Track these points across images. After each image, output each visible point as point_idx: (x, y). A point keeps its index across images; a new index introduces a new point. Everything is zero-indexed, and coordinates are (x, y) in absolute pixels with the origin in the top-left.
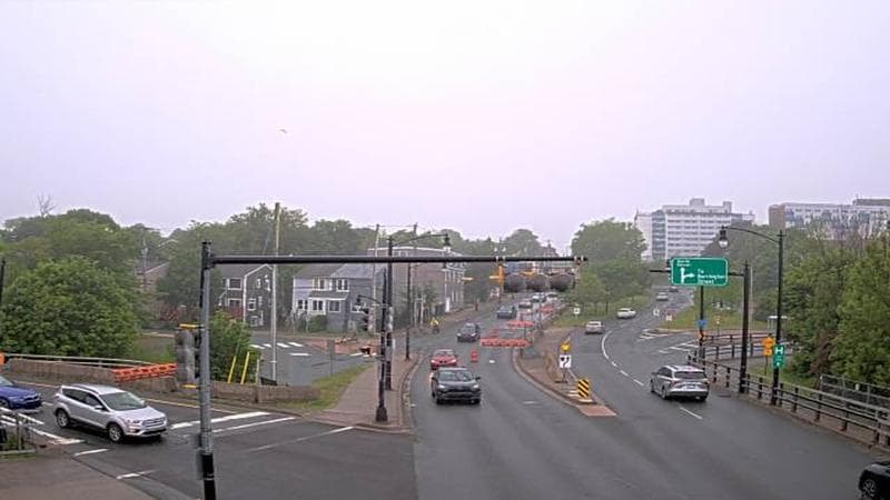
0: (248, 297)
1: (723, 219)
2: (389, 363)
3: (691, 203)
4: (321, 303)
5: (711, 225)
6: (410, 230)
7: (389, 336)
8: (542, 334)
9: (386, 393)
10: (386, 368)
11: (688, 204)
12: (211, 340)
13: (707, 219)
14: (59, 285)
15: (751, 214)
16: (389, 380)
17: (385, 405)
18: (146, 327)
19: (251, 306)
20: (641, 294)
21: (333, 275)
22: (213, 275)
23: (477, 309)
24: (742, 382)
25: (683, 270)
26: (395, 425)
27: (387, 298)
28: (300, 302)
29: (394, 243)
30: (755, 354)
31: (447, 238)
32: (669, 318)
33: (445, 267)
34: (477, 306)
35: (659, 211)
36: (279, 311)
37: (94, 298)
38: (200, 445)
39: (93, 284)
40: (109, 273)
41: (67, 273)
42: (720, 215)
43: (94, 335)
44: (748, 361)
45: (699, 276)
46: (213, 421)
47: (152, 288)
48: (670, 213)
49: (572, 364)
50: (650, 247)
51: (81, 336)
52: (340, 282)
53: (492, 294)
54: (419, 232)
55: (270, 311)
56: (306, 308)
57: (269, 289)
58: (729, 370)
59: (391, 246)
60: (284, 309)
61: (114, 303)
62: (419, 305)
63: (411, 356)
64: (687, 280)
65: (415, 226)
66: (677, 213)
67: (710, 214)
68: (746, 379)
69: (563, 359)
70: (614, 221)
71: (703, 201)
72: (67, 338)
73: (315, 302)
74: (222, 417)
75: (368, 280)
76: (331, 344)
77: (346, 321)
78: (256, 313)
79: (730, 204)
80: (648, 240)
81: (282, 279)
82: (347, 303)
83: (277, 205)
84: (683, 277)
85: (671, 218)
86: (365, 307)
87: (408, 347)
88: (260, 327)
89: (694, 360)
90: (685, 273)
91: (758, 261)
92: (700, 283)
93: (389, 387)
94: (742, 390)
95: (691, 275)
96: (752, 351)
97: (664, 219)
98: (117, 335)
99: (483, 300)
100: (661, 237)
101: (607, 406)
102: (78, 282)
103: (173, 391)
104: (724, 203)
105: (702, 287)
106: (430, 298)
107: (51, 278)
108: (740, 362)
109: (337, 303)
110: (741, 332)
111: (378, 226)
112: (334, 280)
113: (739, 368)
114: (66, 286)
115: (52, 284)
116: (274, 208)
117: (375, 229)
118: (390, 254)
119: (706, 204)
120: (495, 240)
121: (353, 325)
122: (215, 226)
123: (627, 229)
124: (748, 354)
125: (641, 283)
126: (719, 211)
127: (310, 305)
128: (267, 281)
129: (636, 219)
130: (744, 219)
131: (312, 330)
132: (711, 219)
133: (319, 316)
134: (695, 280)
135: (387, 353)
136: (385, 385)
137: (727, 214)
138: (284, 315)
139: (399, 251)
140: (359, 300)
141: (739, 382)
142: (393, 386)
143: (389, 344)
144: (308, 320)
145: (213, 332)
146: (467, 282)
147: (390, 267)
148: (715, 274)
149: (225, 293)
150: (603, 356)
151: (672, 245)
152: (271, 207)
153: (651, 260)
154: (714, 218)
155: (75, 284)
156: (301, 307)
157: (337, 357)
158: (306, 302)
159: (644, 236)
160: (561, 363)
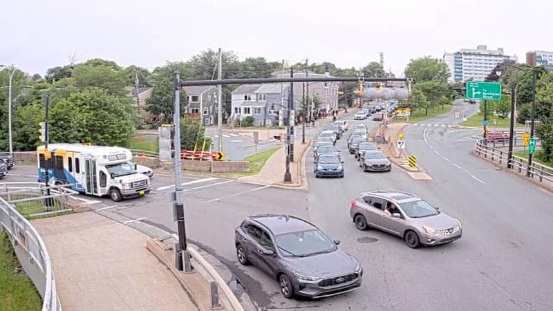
0: (203, 107)
1: (498, 59)
2: (292, 145)
3: (478, 48)
4: (249, 109)
5: (491, 62)
6: (304, 62)
7: (292, 128)
8: (386, 127)
9: (291, 163)
10: (290, 149)
11: (476, 48)
12: (181, 134)
13: (488, 58)
14: (84, 106)
15: (515, 56)
16: (292, 156)
17: (290, 171)
18: (140, 128)
19: (205, 112)
20: (447, 104)
21: (256, 92)
22: (181, 94)
23: (346, 112)
24: (510, 161)
25: (474, 89)
26: (296, 185)
27: (291, 105)
28: (236, 109)
29: (294, 71)
30: (517, 144)
31: (327, 67)
32: (465, 119)
33: (326, 85)
34: (346, 109)
35: (458, 53)
36: (223, 115)
37: (107, 113)
38: (175, 199)
39: (105, 105)
40: (115, 96)
41: (89, 98)
42: (496, 56)
43: (107, 135)
44: (513, 148)
45: (484, 93)
46: (183, 184)
47: (143, 104)
48: (465, 54)
49: (406, 146)
50: (453, 75)
51: (99, 136)
52: (261, 96)
53: (355, 102)
54: (310, 64)
55: (217, 114)
56: (240, 112)
57: (216, 101)
58: (501, 153)
59: (292, 73)
60: (226, 114)
61: (119, 114)
62: (310, 109)
63: (306, 141)
64: (476, 96)
65: (307, 60)
66: (470, 54)
67: (490, 55)
68: (512, 159)
69: (400, 143)
70: (431, 58)
71: (485, 47)
72: (90, 138)
73: (246, 109)
74: (188, 182)
75: (278, 94)
76: (256, 134)
77: (265, 120)
78: (208, 116)
79: (502, 49)
80: (452, 71)
81: (225, 95)
82: (265, 108)
83: (220, 49)
84: (474, 93)
85: (466, 57)
86: (276, 110)
87: (304, 135)
88: (211, 125)
89: (480, 146)
90: (475, 91)
91: (520, 85)
92: (484, 97)
93: (292, 161)
94: (509, 166)
95: (479, 93)
96: (515, 142)
97: (461, 58)
98: (122, 135)
99: (350, 106)
100: (459, 69)
101: (427, 173)
102: (96, 103)
103: (158, 167)
104: (498, 49)
105: (486, 101)
106: (317, 105)
107: (79, 102)
108: (508, 149)
109: (259, 109)
110: (509, 129)
111: (283, 61)
112: (257, 94)
113: (507, 153)
114: (88, 107)
115: (80, 106)
116: (218, 51)
117: (281, 62)
118: (292, 76)
119: (487, 49)
120: (357, 69)
121: (269, 122)
122: (182, 64)
123: (439, 62)
124: (513, 144)
125: (447, 97)
126: (495, 54)
127: (242, 111)
128: (215, 96)
129: (444, 57)
130: (511, 59)
131: (244, 126)
132: (490, 58)
133: (248, 117)
134: (482, 95)
135: (291, 140)
136: (290, 159)
137: (500, 56)
138: (226, 117)
139: (296, 75)
140: (273, 107)
141: (507, 161)
142: (294, 159)
143: (292, 133)
144: (241, 119)
145: (183, 128)
146: (339, 95)
147: (292, 85)
148: (494, 93)
149: (189, 105)
150: (425, 142)
151: (466, 73)
152: (216, 51)
153: (454, 82)
154: (493, 58)
155: (94, 105)
156: (237, 112)
157: (260, 142)
158: (240, 109)
159: (450, 67)
160: (399, 146)
